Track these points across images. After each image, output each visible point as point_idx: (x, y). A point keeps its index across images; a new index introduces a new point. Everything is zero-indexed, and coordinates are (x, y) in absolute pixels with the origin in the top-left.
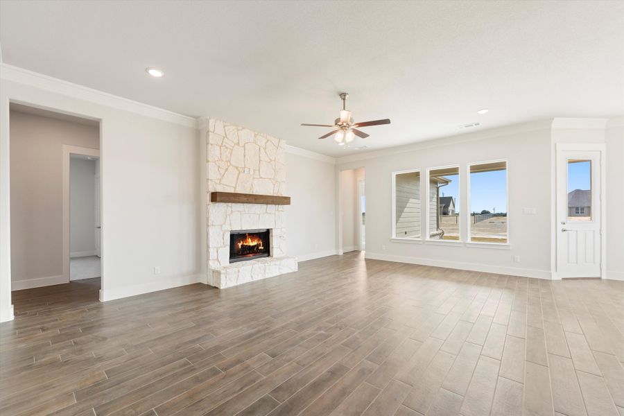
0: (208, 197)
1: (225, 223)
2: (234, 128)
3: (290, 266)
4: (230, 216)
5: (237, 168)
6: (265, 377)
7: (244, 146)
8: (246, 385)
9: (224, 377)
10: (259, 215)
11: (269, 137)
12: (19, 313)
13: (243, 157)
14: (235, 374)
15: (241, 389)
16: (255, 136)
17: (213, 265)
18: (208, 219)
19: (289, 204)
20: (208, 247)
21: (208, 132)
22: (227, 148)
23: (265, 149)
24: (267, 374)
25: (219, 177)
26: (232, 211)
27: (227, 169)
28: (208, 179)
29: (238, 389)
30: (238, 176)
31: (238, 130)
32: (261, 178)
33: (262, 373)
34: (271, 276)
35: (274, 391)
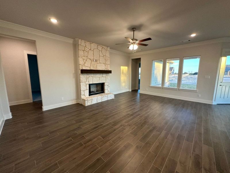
0: (80, 72)
1: (86, 81)
2: (89, 43)
3: (111, 97)
4: (88, 78)
5: (90, 59)
6: (100, 148)
7: (93, 50)
8: (92, 152)
9: (85, 148)
10: (100, 77)
11: (103, 46)
12: (14, 115)
13: (93, 55)
14: (89, 146)
15: (90, 153)
16: (97, 45)
17: (83, 97)
18: (80, 80)
19: (111, 73)
20: (81, 90)
21: (79, 45)
22: (86, 51)
23: (101, 51)
24: (101, 146)
25: (84, 63)
26: (89, 77)
27: (86, 60)
28: (79, 64)
29: (89, 153)
30: (91, 63)
31: (91, 44)
32: (100, 63)
33: (99, 146)
34: (104, 100)
35: (103, 155)
